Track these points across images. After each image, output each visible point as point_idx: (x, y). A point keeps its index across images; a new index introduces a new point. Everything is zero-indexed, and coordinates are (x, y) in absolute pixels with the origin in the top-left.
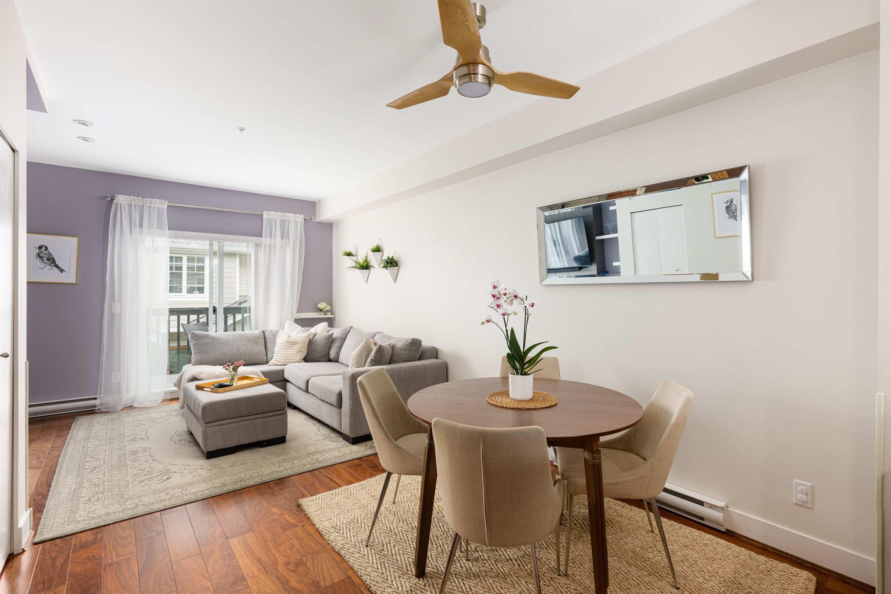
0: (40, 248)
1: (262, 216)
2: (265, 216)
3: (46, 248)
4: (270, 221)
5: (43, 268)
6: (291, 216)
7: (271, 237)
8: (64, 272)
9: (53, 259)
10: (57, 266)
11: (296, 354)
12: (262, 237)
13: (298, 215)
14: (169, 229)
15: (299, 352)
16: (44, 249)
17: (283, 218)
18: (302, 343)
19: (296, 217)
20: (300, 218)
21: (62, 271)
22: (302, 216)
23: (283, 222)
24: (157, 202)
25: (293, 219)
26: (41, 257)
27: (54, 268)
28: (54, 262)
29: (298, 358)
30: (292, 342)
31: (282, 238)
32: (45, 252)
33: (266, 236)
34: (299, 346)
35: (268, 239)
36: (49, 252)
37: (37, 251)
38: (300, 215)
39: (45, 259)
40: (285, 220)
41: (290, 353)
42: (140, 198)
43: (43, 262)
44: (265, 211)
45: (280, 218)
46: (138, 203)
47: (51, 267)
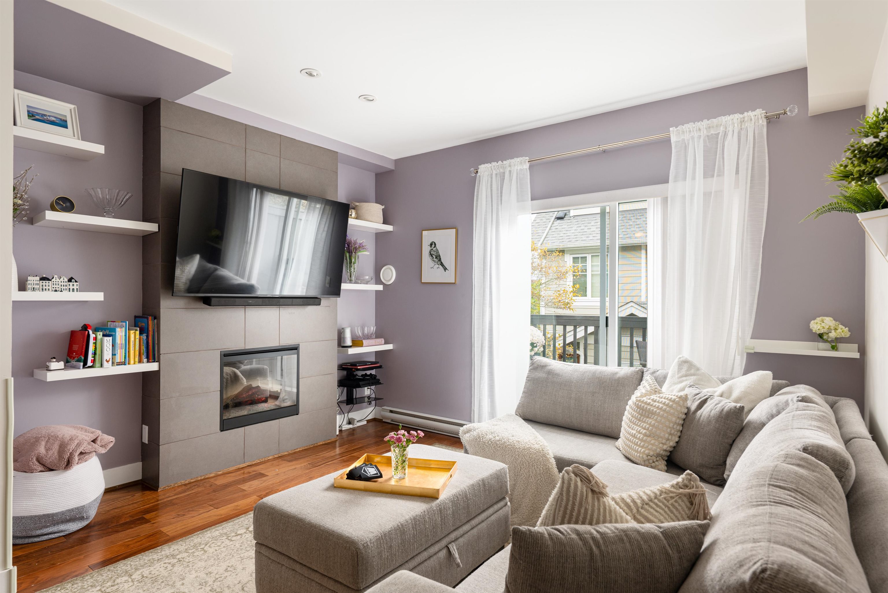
0: (431, 245)
1: (667, 141)
2: (673, 139)
3: (435, 244)
4: (685, 146)
5: (433, 268)
8: (447, 271)
9: (440, 256)
10: (442, 264)
12: (668, 182)
14: (532, 200)
16: (433, 246)
17: (713, 132)
18: (662, 416)
19: (742, 121)
20: (753, 119)
21: (445, 269)
22: (759, 112)
23: (711, 139)
25: (737, 126)
26: (432, 256)
27: (440, 266)
28: (440, 260)
31: (706, 176)
32: (434, 249)
33: (676, 180)
35: (680, 183)
36: (437, 249)
37: (429, 248)
38: (754, 110)
39: (434, 256)
40: (717, 134)
43: (433, 261)
44: (671, 129)
45: (705, 132)
46: (500, 171)
47: (438, 265)
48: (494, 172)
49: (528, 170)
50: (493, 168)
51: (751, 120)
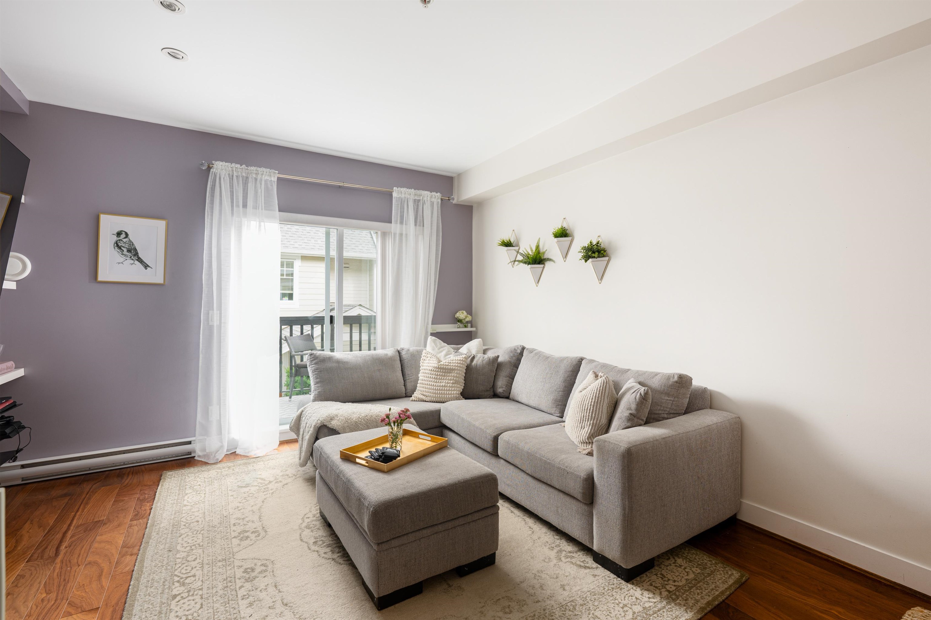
0: (119, 234)
1: (390, 195)
2: (395, 195)
3: (127, 235)
4: (402, 202)
5: (122, 263)
6: (426, 195)
7: (402, 223)
8: (148, 268)
9: (135, 250)
10: (140, 260)
11: (452, 387)
12: (391, 223)
13: (434, 193)
14: (279, 211)
15: (455, 383)
16: (123, 236)
17: (416, 198)
18: (460, 370)
19: (431, 197)
20: (436, 197)
21: (146, 266)
22: (439, 194)
23: (417, 202)
24: (265, 173)
25: (429, 198)
26: (119, 248)
27: (136, 262)
28: (136, 254)
29: (455, 392)
30: (445, 369)
31: (416, 225)
32: (125, 240)
33: (396, 223)
34: (455, 375)
35: (398, 225)
36: (130, 241)
37: (115, 238)
38: (437, 193)
39: (125, 250)
40: (419, 200)
41: (444, 384)
42: (244, 166)
43: (123, 254)
44: (394, 188)
45: (413, 197)
46: (241, 174)
47: (133, 261)
48: (235, 174)
49: (276, 183)
50: (234, 169)
51: (435, 198)
